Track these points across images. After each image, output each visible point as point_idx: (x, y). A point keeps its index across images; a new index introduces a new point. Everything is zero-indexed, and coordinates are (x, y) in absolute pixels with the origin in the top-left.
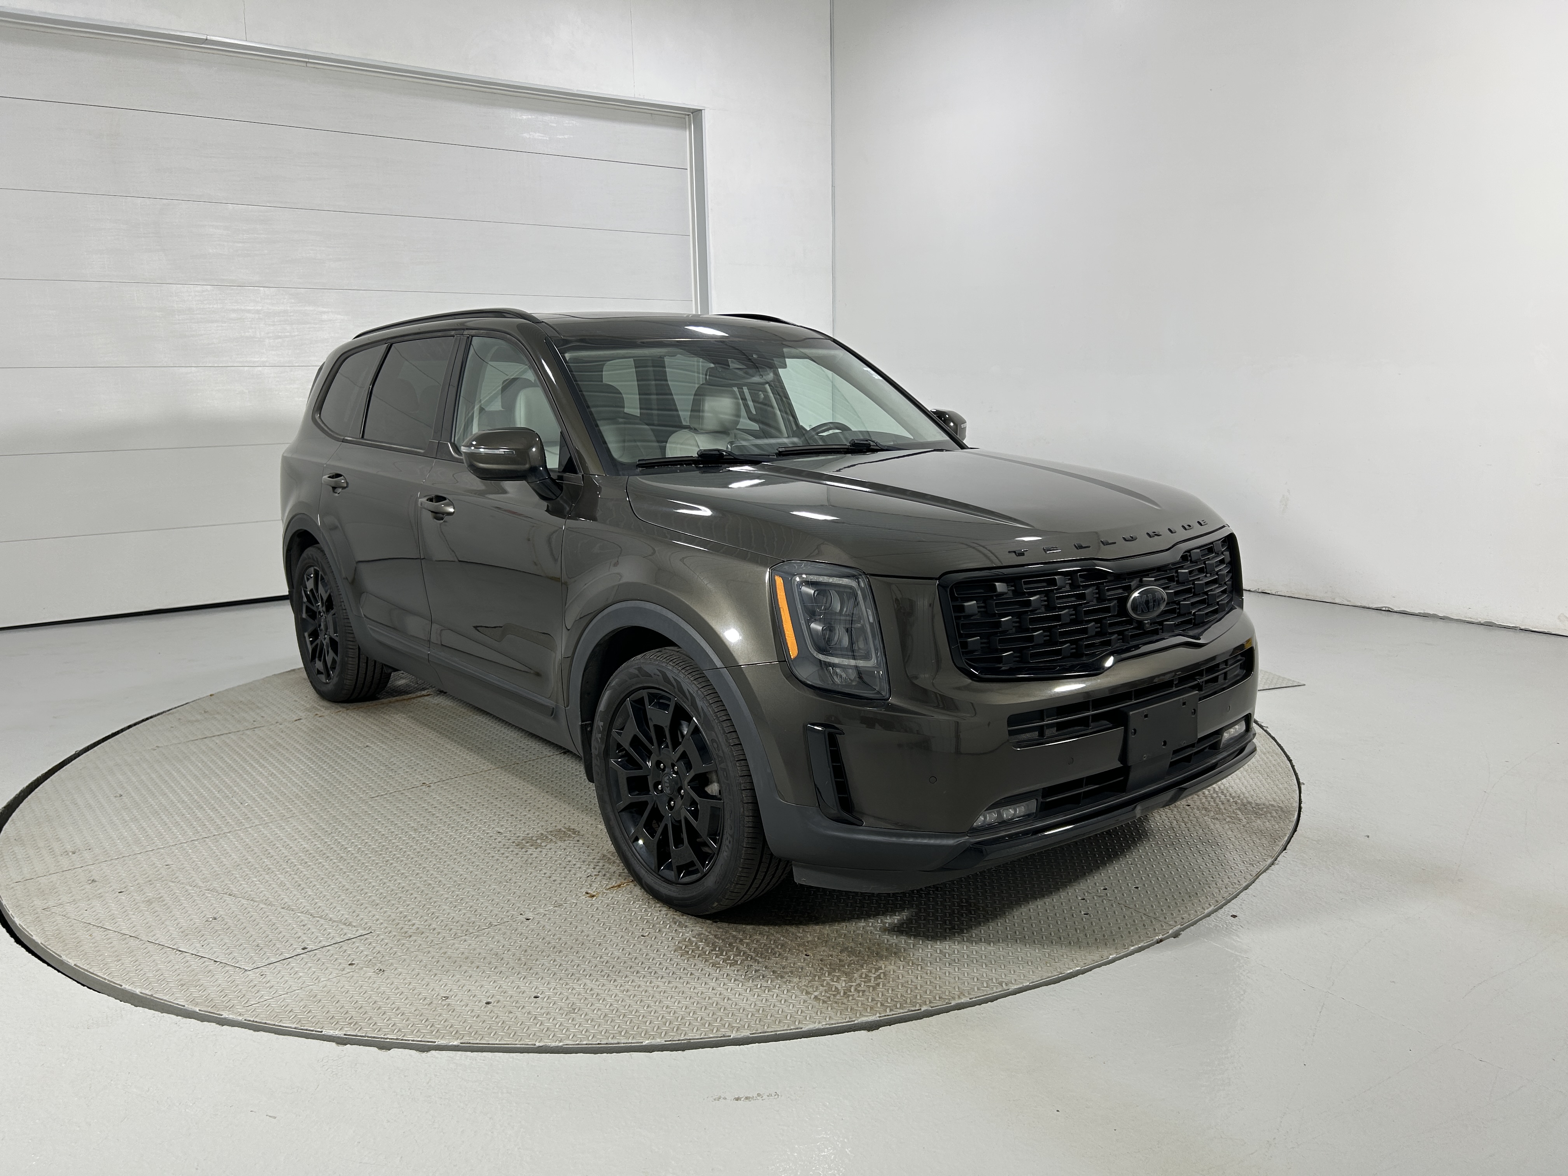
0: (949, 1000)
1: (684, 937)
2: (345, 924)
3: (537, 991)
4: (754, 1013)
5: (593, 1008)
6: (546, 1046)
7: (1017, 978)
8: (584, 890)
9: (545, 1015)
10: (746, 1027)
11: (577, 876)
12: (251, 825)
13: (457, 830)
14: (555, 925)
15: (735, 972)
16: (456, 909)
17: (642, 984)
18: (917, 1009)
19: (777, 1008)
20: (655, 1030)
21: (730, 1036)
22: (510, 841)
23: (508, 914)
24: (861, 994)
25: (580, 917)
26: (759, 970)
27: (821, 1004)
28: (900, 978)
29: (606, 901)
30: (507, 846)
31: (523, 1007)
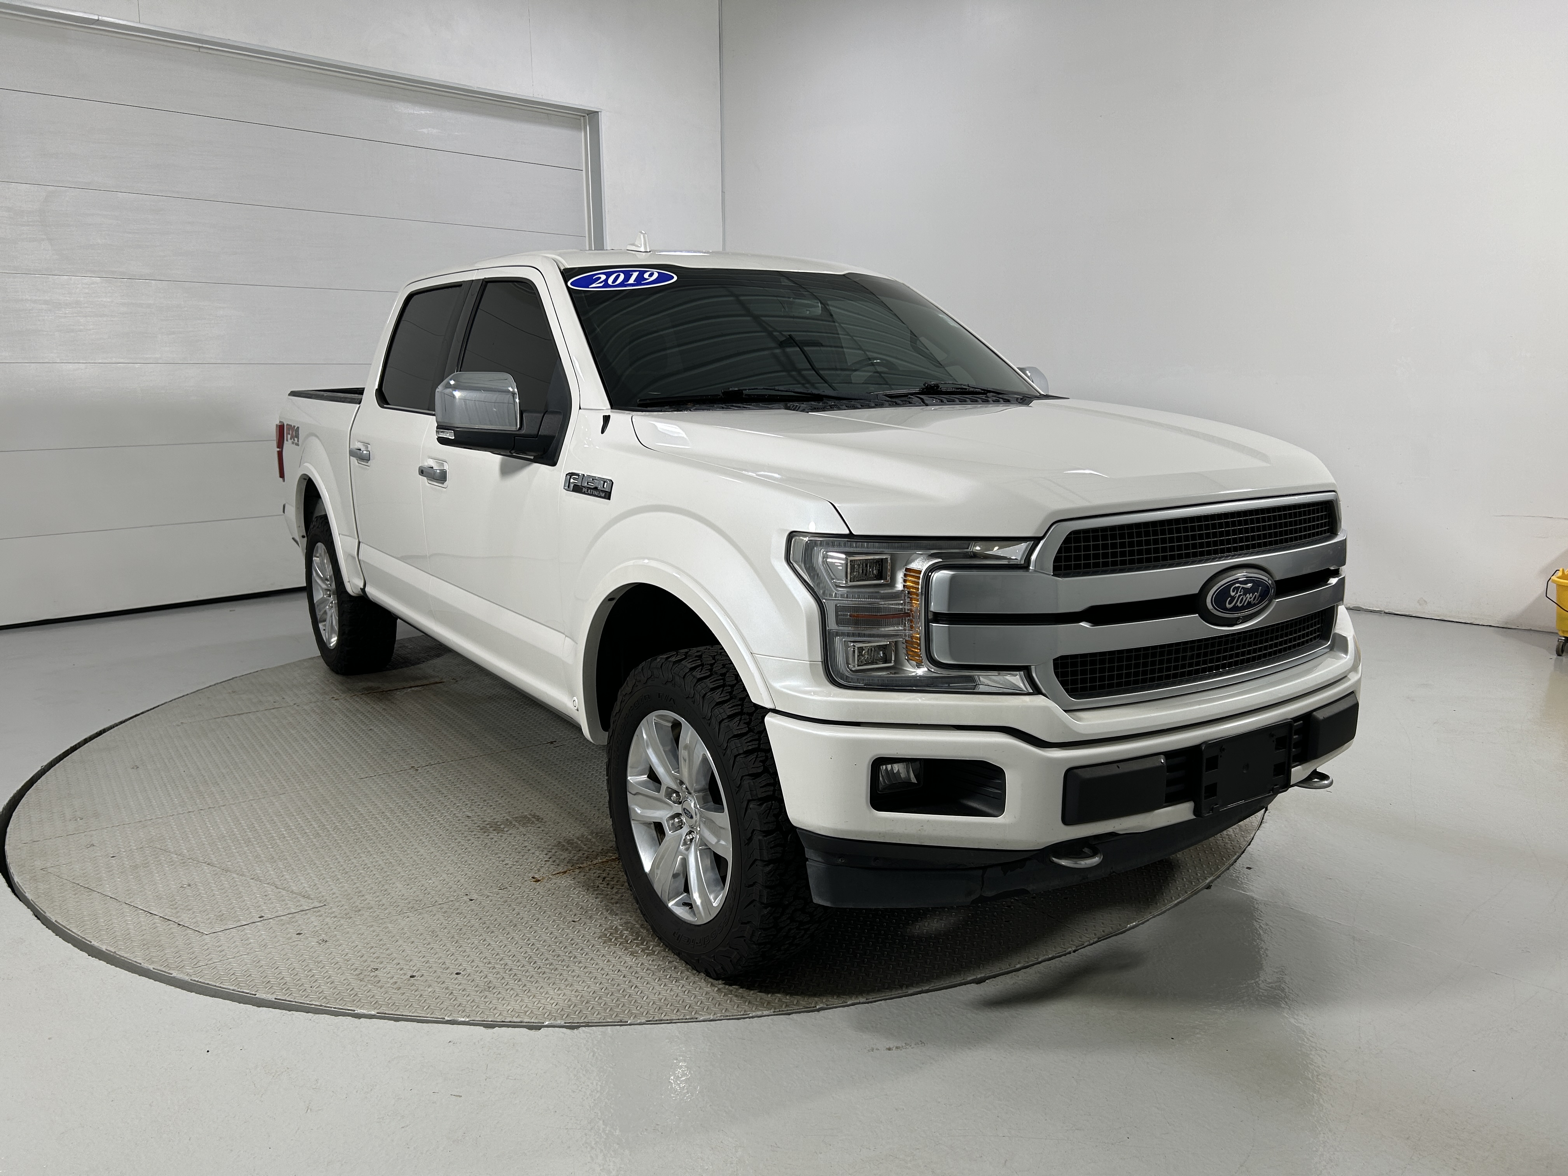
1: (612, 924)
2: (304, 896)
3: (460, 968)
5: (507, 987)
6: (454, 1021)
8: (531, 875)
9: (461, 991)
10: (644, 1014)
11: (528, 861)
12: (245, 799)
13: (430, 812)
14: (495, 907)
15: (650, 962)
16: (408, 887)
17: (560, 967)
21: (627, 1022)
22: (476, 825)
23: (455, 894)
25: (519, 900)
29: (548, 885)
30: (472, 830)
31: (444, 982)
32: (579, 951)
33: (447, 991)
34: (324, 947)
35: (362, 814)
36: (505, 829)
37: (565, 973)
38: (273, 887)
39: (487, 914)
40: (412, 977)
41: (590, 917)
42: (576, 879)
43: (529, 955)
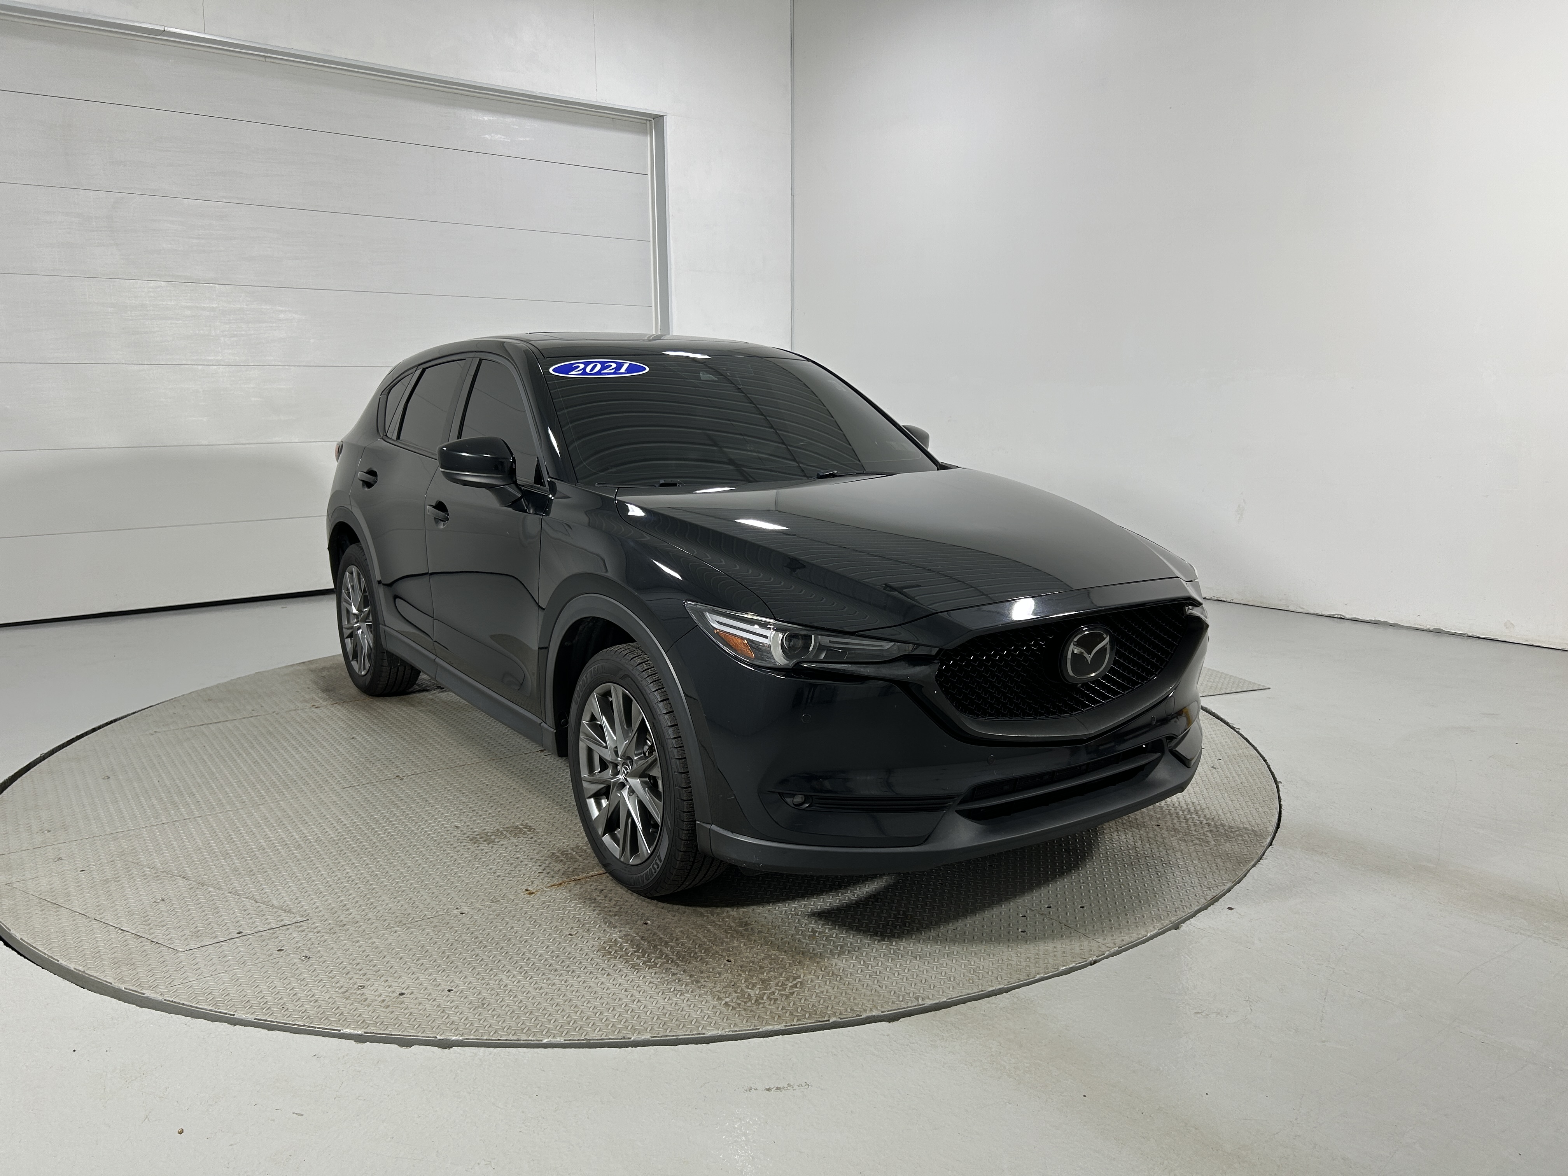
0: (861, 1012)
1: (612, 937)
2: (285, 911)
3: (452, 984)
4: (660, 1016)
5: (503, 1003)
6: (447, 1039)
7: (936, 993)
8: (524, 887)
9: (453, 1009)
10: (648, 1030)
11: (521, 873)
12: (222, 810)
13: (417, 823)
14: (487, 921)
15: (653, 975)
16: (395, 900)
17: (557, 982)
18: (825, 1019)
19: (685, 1013)
20: (558, 1028)
21: (631, 1038)
22: (466, 836)
23: (445, 907)
24: (772, 1002)
25: (513, 913)
26: (676, 974)
27: (729, 1011)
28: (816, 988)
29: (543, 898)
30: (461, 841)
31: (435, 999)
32: (577, 964)
33: (439, 1009)
34: (307, 964)
35: (345, 825)
36: (497, 840)
37: (563, 988)
38: (253, 902)
39: (479, 928)
40: (402, 994)
41: (588, 930)
42: (572, 891)
43: (525, 970)
